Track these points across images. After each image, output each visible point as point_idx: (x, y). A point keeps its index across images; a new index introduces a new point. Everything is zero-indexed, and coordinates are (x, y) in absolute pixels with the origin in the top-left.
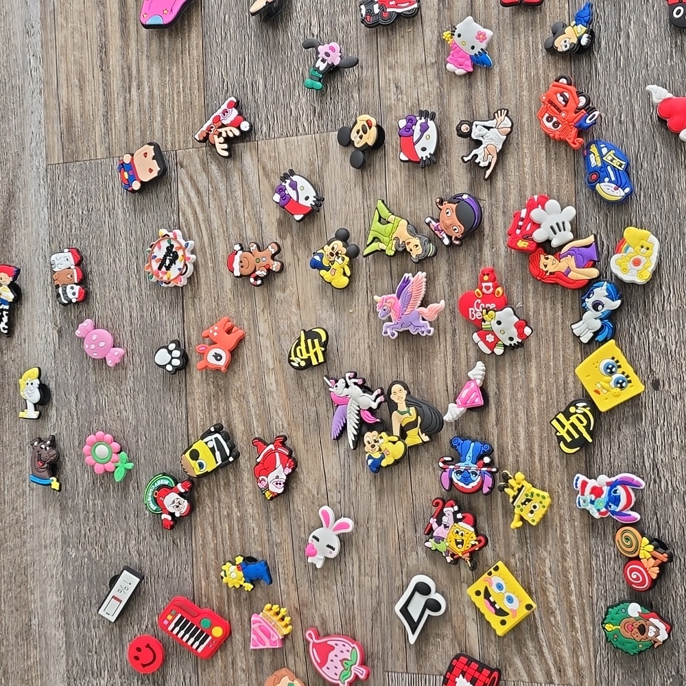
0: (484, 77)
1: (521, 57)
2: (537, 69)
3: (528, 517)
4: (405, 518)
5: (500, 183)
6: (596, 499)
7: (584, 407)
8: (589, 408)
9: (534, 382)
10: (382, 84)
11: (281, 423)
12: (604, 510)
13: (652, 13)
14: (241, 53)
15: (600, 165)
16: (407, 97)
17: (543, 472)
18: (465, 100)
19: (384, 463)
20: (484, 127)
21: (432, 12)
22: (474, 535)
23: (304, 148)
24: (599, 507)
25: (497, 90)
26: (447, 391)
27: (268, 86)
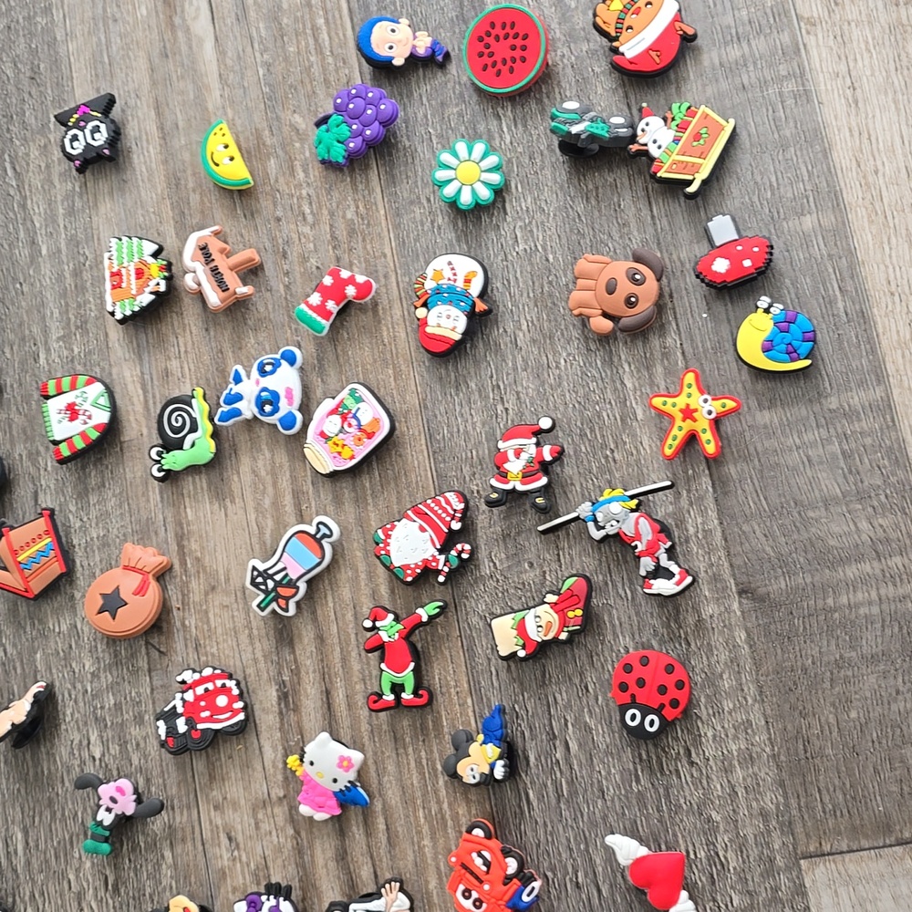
0: (361, 818)
1: (412, 784)
2: (439, 802)
10: (207, 834)
13: (597, 710)
16: (247, 854)
18: (336, 856)
21: (271, 717)
25: (384, 839)
27: (32, 844)
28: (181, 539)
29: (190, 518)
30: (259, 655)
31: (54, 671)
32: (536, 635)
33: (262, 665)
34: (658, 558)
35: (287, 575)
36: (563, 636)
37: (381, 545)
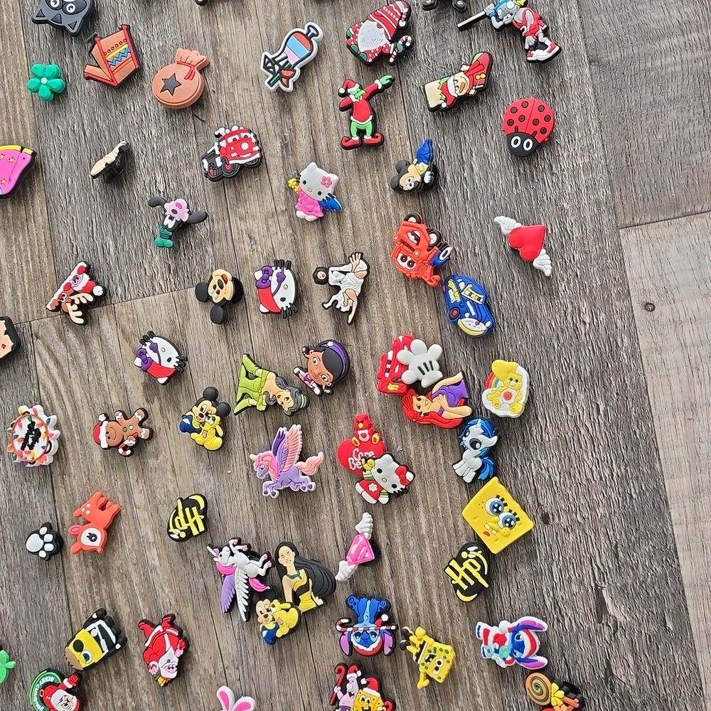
0: (336, 220)
1: (370, 198)
2: (387, 208)
3: (434, 675)
4: (309, 689)
5: (364, 326)
6: (500, 647)
7: (476, 551)
8: (480, 552)
9: (424, 529)
10: (235, 236)
11: (168, 600)
12: (509, 658)
13: (492, 144)
14: (88, 215)
15: (459, 300)
16: (262, 246)
17: (444, 623)
18: (320, 245)
19: (279, 634)
20: (341, 272)
21: (277, 160)
22: (381, 701)
23: (162, 308)
24: (504, 656)
25: (350, 233)
26: (338, 547)
27: (119, 248)
28: (215, 46)
29: (221, 31)
30: (268, 120)
31: (131, 136)
32: (454, 93)
33: (270, 127)
34: (537, 37)
35: (288, 62)
36: (472, 92)
37: (352, 38)
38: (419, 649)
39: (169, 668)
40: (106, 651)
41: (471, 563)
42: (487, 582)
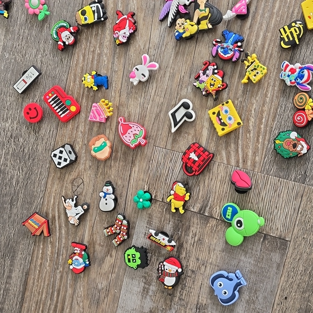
3: (252, 78)
4: (186, 70)
6: (291, 74)
7: (300, 24)
8: (302, 25)
9: (276, 9)
11: (133, 7)
12: (293, 81)
17: (266, 58)
19: (184, 36)
22: (221, 82)
24: (292, 79)
26: (228, 6)
38: (250, 63)
39: (124, 37)
40: (96, 20)
41: (295, 29)
42: (299, 42)
